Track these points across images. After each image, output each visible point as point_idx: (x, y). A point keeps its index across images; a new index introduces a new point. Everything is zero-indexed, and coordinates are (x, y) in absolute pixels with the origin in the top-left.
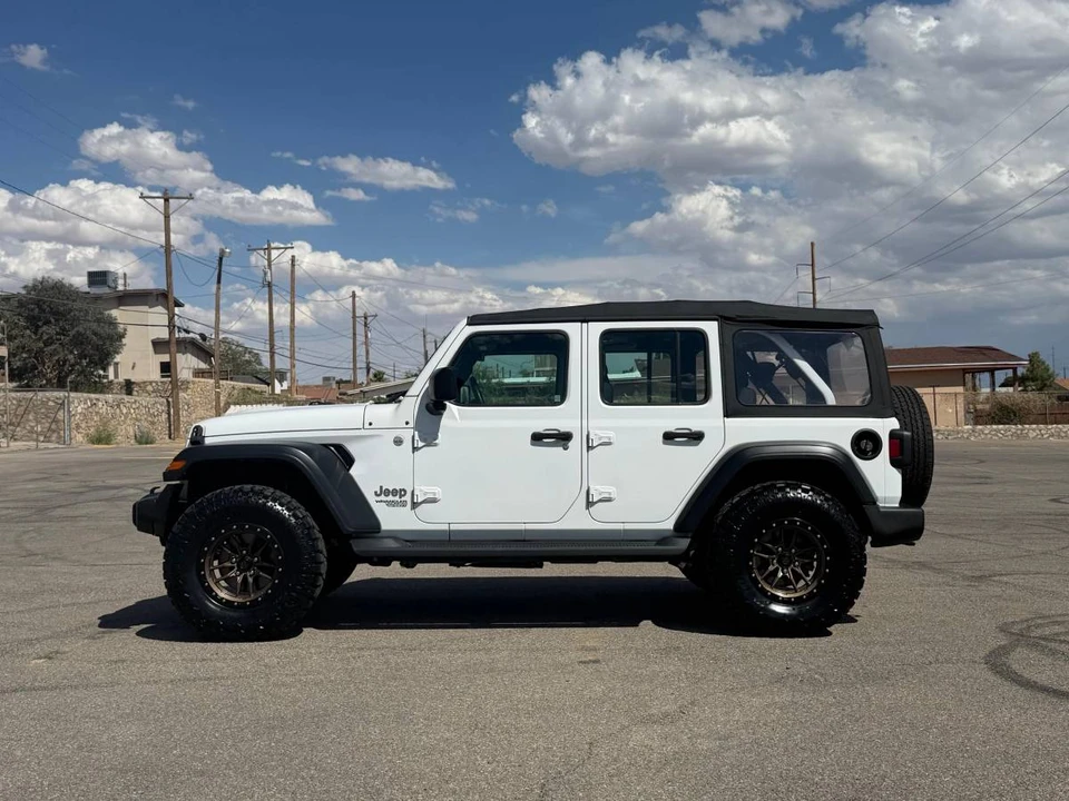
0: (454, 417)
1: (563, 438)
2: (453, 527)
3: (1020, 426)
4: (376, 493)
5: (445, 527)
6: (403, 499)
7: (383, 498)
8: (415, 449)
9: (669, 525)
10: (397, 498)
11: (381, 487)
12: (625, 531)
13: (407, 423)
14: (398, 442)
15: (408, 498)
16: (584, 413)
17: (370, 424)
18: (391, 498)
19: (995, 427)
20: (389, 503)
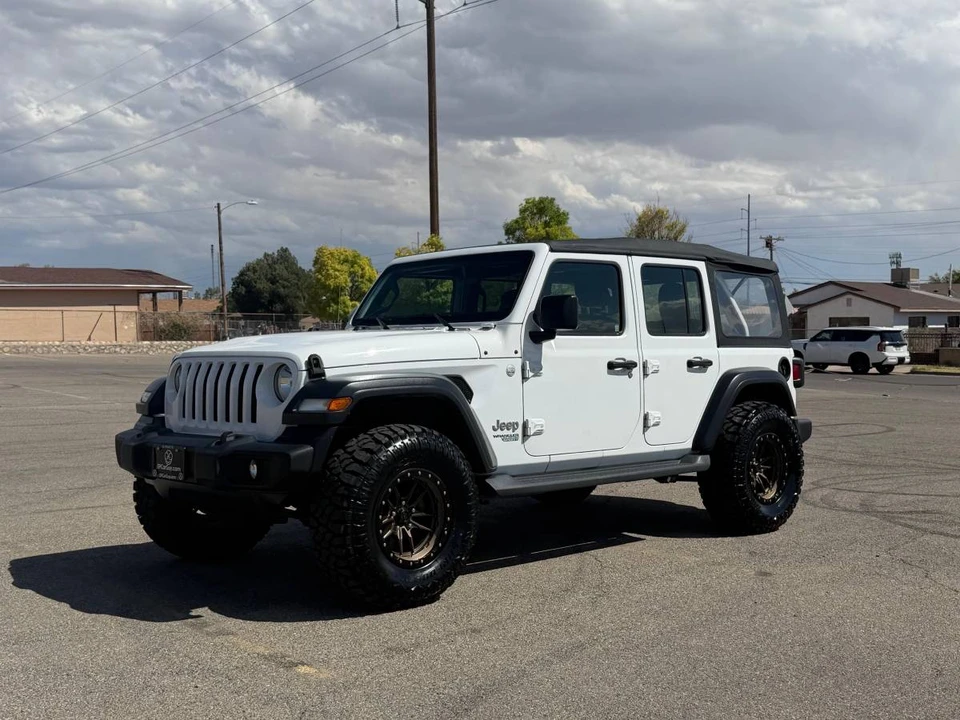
0: (552, 347)
1: (627, 367)
2: (554, 459)
3: (189, 343)
4: (493, 427)
5: (546, 460)
6: (516, 432)
7: (499, 432)
8: (524, 378)
9: (689, 445)
10: (510, 432)
11: (498, 421)
12: (665, 452)
13: (516, 352)
14: (510, 373)
15: (519, 431)
16: (638, 345)
17: (486, 353)
18: (505, 432)
19: (169, 342)
20: (505, 438)
